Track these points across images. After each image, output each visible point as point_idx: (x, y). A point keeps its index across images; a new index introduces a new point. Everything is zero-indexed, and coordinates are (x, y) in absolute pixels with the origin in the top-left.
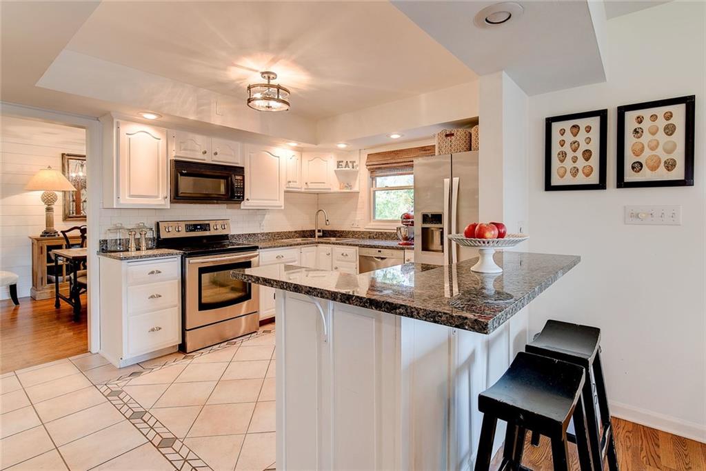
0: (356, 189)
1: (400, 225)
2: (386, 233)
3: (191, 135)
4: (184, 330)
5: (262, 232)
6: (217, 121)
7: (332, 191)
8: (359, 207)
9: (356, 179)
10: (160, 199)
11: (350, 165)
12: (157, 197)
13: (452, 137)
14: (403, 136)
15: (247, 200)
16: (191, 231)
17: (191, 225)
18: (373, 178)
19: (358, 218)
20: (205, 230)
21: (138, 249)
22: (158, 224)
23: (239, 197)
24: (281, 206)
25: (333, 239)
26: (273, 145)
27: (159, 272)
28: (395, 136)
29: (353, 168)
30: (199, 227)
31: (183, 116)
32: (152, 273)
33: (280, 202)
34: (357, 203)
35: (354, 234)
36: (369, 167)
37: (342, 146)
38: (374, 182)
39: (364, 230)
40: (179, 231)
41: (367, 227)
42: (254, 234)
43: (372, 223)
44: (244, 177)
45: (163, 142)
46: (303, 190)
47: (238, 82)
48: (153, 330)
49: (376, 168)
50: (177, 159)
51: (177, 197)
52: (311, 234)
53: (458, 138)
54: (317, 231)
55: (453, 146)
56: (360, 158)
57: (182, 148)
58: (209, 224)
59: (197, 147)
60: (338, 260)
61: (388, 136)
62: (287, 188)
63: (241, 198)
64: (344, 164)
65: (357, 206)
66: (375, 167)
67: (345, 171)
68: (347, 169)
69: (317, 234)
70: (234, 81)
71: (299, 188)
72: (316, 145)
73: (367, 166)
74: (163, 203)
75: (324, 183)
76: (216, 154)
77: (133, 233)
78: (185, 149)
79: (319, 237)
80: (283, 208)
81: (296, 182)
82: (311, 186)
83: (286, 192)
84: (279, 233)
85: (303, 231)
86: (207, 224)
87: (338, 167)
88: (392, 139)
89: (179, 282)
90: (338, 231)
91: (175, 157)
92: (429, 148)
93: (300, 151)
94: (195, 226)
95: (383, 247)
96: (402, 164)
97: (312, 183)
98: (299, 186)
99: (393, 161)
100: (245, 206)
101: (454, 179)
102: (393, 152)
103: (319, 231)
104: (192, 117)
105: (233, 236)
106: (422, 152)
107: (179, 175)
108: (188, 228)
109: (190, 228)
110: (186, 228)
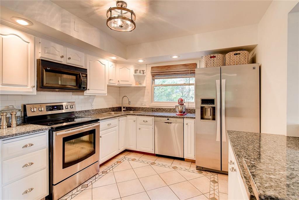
0: (144, 85)
1: (178, 104)
2: (162, 108)
3: (52, 44)
4: (51, 185)
5: (92, 109)
6: (75, 35)
7: (132, 86)
8: (145, 94)
9: (144, 80)
10: (29, 87)
11: (142, 72)
12: (27, 86)
13: (215, 58)
14: (179, 56)
15: (88, 89)
16: (51, 110)
17: (50, 106)
18: (153, 80)
19: (145, 101)
20: (60, 109)
21: (9, 126)
22: (25, 106)
23: (84, 88)
24: (106, 94)
25: (132, 112)
26: (102, 57)
27: (32, 145)
28: (175, 57)
29: (143, 73)
30: (55, 107)
31: (50, 27)
32: (26, 146)
33: (105, 92)
34: (145, 92)
35: (143, 109)
36: (152, 74)
37: (141, 61)
38: (154, 81)
39: (149, 107)
40: (41, 111)
41: (151, 105)
42: (88, 111)
43: (153, 103)
44: (87, 75)
45: (31, 46)
46: (116, 85)
47: (95, 8)
48: (26, 192)
49: (157, 75)
50: (42, 59)
51: (41, 86)
52: (119, 109)
53: (218, 59)
54: (122, 108)
55: (215, 63)
56: (146, 69)
57: (46, 52)
58: (62, 105)
59: (57, 53)
60: (140, 124)
61: (171, 57)
62: (109, 83)
63: (85, 89)
64: (138, 72)
65: (144, 94)
66: (156, 73)
67: (139, 75)
68: (140, 74)
69: (123, 109)
70: (93, 7)
71: (114, 84)
72: (126, 59)
73: (151, 73)
74: (31, 91)
75: (128, 81)
76: (69, 58)
77: (5, 114)
78: (47, 53)
79: (124, 111)
80: (106, 95)
81: (113, 80)
82: (121, 83)
83: (108, 86)
84: (101, 109)
85: (113, 108)
86: (61, 105)
87: (135, 73)
88: (174, 58)
89: (47, 149)
90: (133, 108)
91: (40, 57)
92: (188, 65)
93: (115, 62)
94: (53, 107)
95: (170, 117)
96: (173, 73)
97: (121, 81)
98: (115, 83)
99: (168, 71)
100: (86, 93)
101: (222, 80)
102: (166, 66)
103: (124, 108)
104: (58, 29)
105: (76, 112)
106: (184, 67)
107: (44, 70)
108: (48, 108)
109: (49, 108)
110: (46, 108)
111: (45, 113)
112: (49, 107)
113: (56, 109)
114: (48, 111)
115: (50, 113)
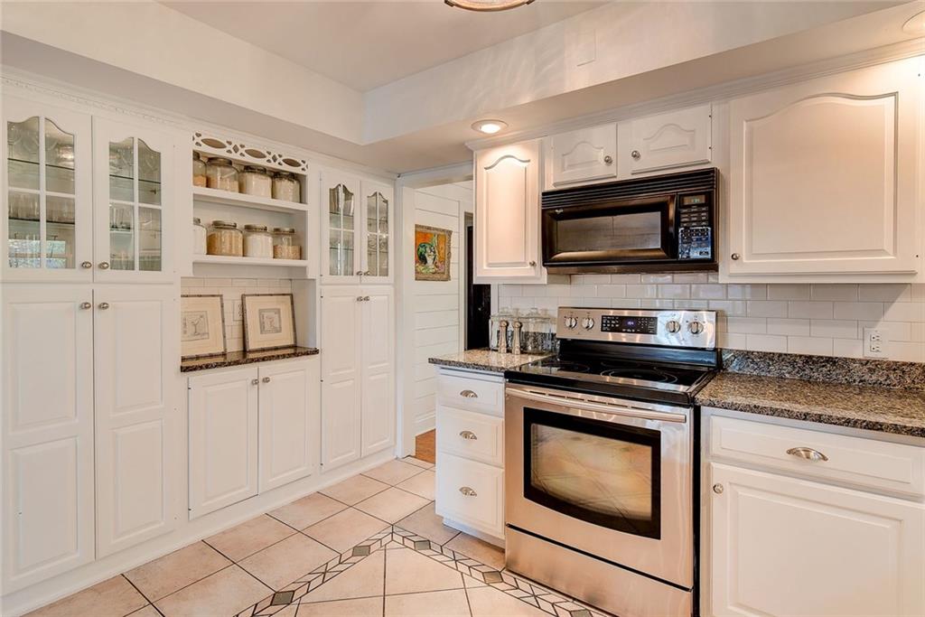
3: (582, 133)
6: (579, 81)
16: (613, 330)
17: (615, 317)
27: (475, 396)
30: (631, 323)
32: (466, 394)
40: (587, 328)
57: (566, 165)
58: (655, 319)
78: (570, 166)
86: (649, 318)
94: (623, 320)
100: (731, 276)
107: (550, 218)
108: (606, 324)
109: (611, 324)
110: (603, 323)
111: (597, 335)
112: (610, 320)
113: (631, 327)
114: (606, 331)
115: (610, 337)
